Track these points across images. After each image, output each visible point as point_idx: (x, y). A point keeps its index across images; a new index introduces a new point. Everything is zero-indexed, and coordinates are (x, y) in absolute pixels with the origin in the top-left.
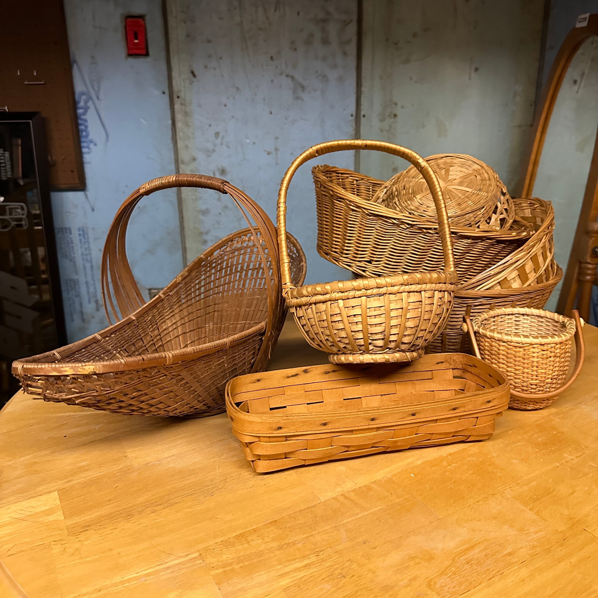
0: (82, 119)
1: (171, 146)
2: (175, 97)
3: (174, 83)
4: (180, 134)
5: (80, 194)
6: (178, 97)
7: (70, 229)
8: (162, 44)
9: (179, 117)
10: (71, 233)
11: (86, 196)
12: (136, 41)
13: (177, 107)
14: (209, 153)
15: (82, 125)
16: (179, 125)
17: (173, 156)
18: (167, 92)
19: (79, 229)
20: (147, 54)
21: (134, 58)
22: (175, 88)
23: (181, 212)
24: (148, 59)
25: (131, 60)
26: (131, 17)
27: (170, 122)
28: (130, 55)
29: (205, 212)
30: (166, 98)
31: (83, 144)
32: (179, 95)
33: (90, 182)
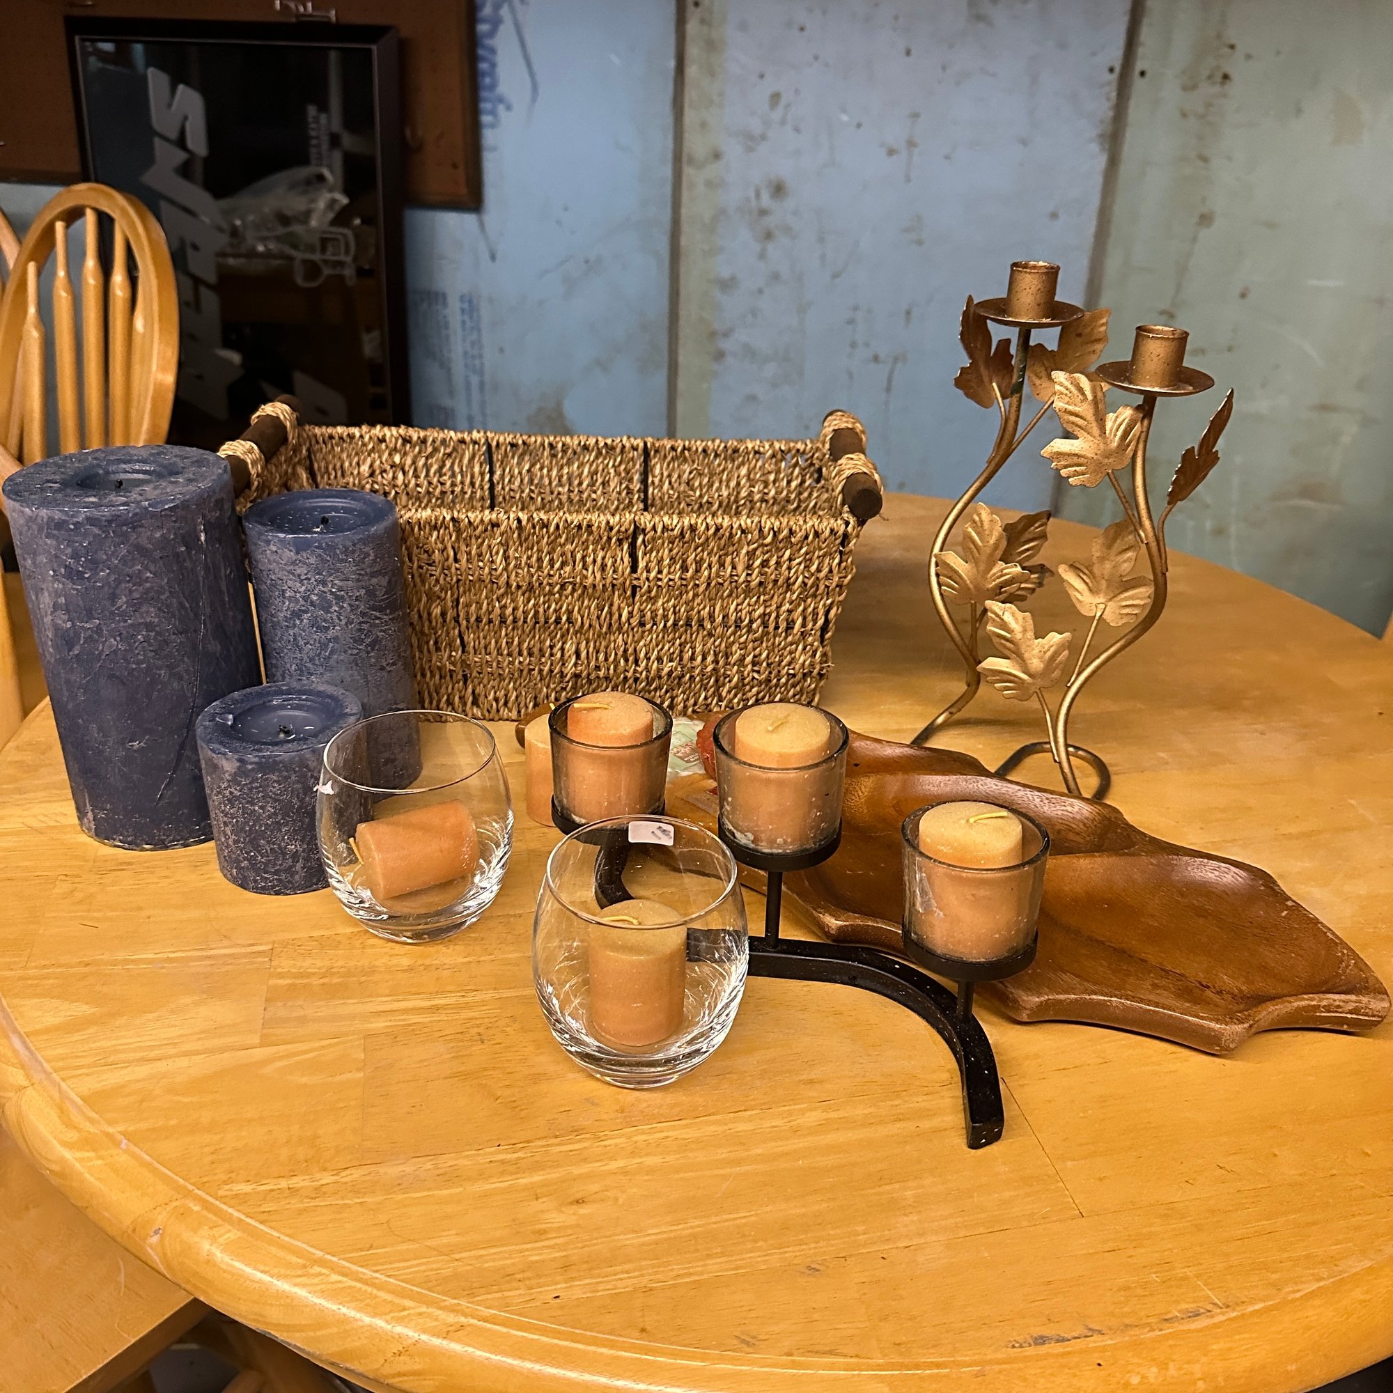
0: (484, 47)
1: (669, 120)
4: (690, 94)
5: (469, 219)
7: (444, 296)
9: (693, 51)
10: (445, 304)
11: (482, 225)
13: (692, 27)
14: (751, 141)
15: (484, 59)
16: (692, 71)
19: (462, 298)
27: (672, 64)
29: (728, 285)
31: (485, 106)
33: (491, 193)
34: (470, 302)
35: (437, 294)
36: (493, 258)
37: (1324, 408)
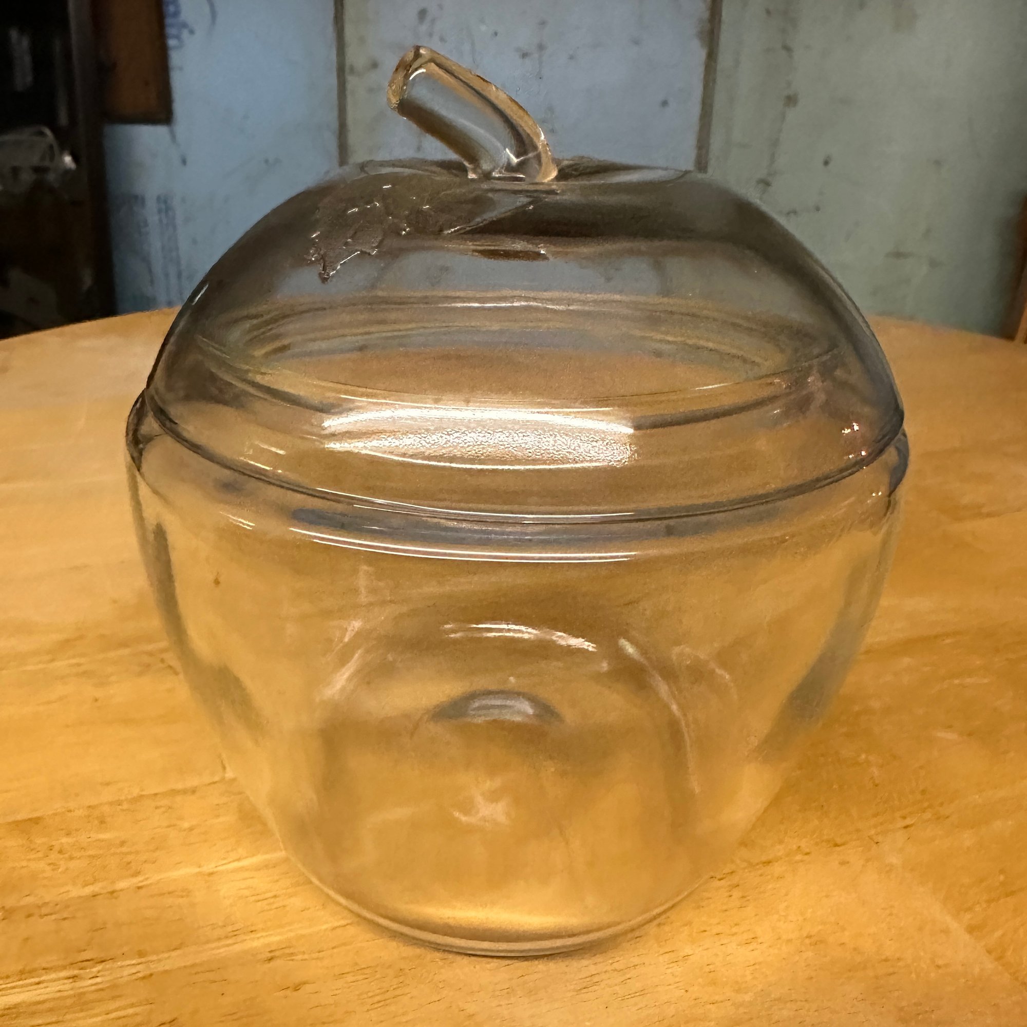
1: (332, 36)
4: (349, 13)
5: (161, 130)
7: (142, 198)
10: (144, 207)
11: (173, 135)
19: (158, 200)
31: (171, 31)
33: (179, 107)
34: (165, 202)
35: (136, 197)
36: (184, 162)
37: (898, 255)
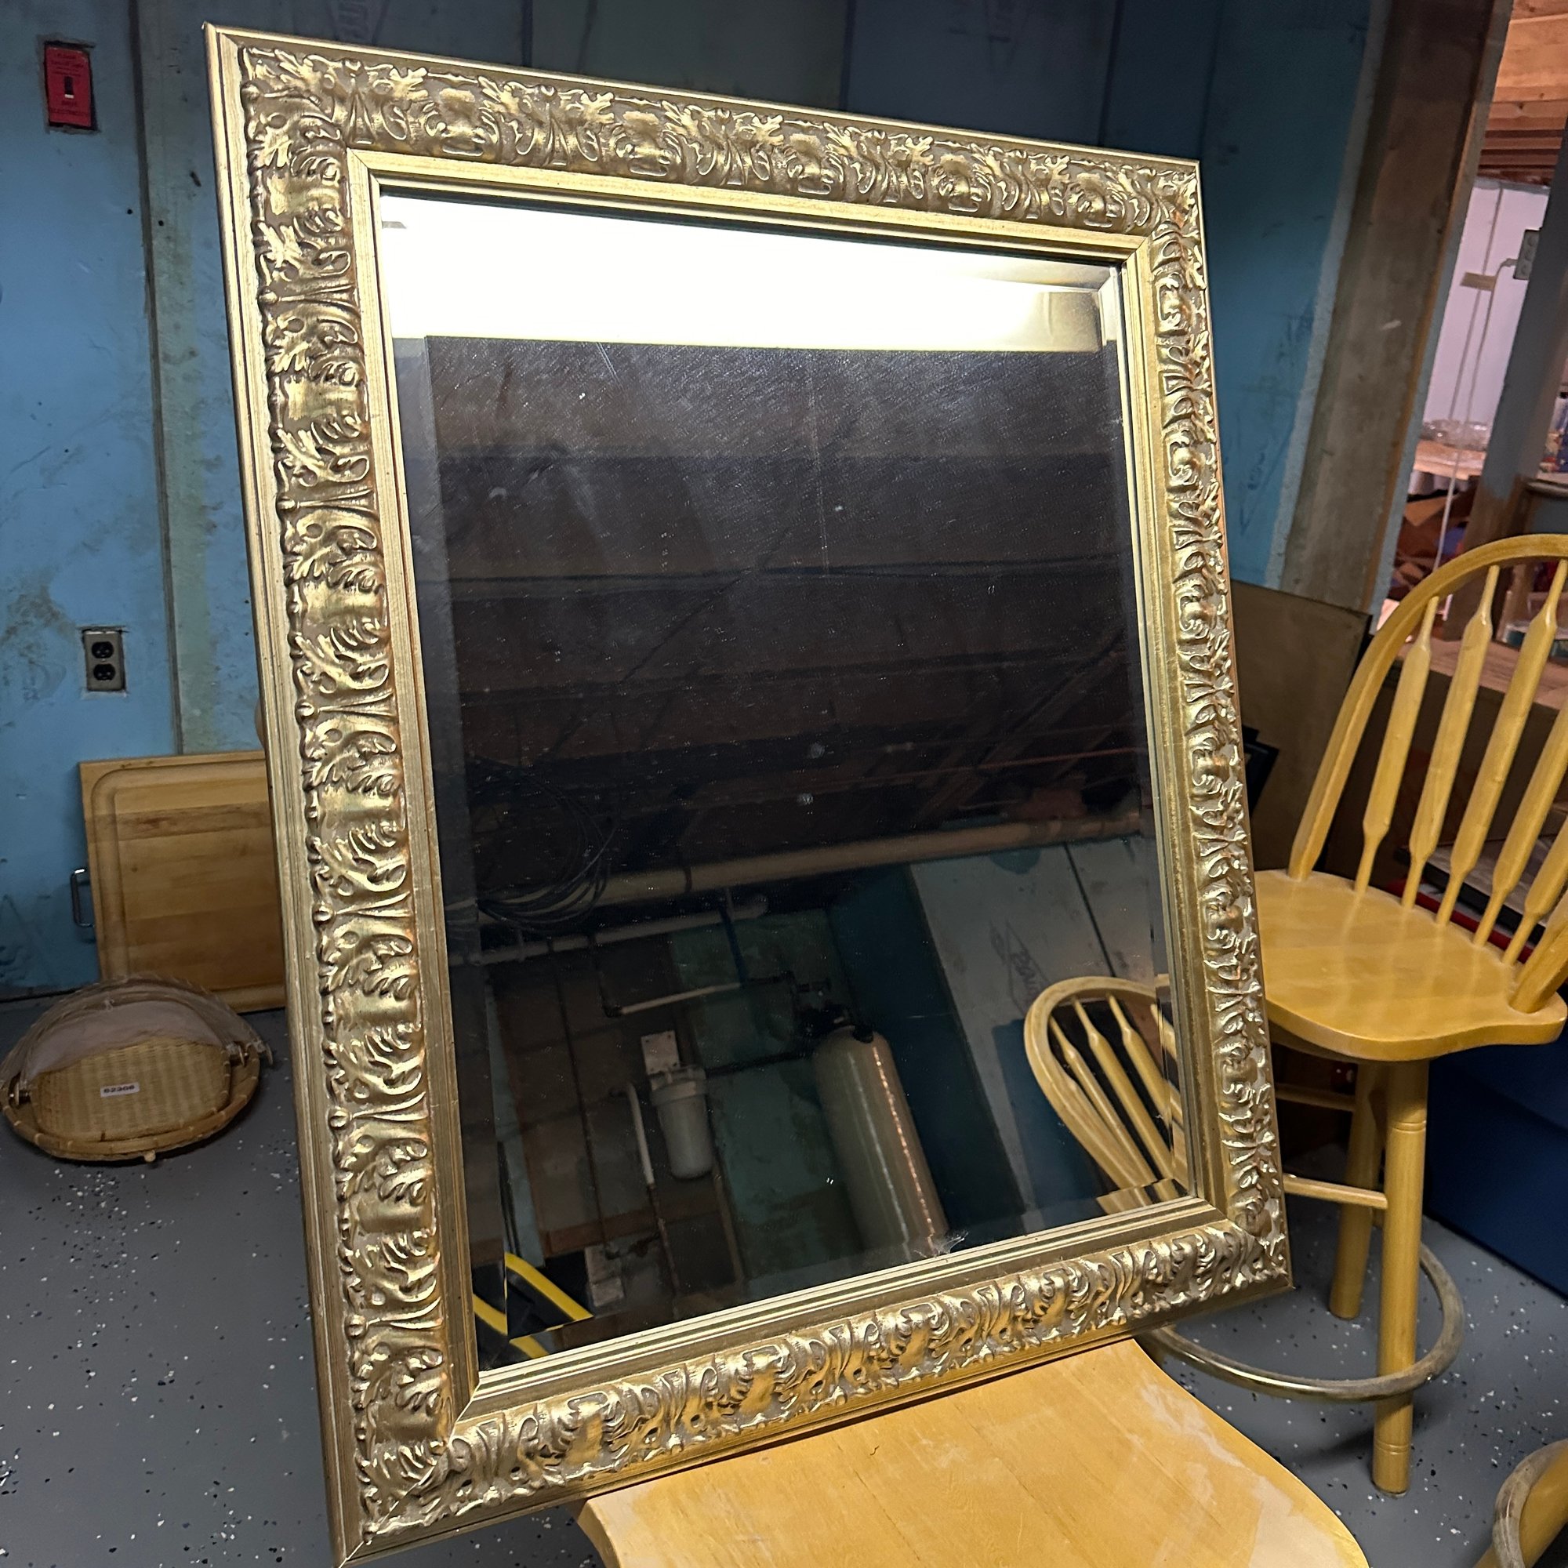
2: (154, 220)
3: (152, 194)
6: (161, 223)
8: (129, 109)
12: (67, 96)
17: (147, 345)
18: (137, 210)
20: (93, 128)
21: (65, 132)
22: (154, 203)
23: (160, 462)
24: (97, 138)
25: (57, 137)
26: (57, 43)
28: (52, 124)
30: (135, 223)
32: (163, 220)
